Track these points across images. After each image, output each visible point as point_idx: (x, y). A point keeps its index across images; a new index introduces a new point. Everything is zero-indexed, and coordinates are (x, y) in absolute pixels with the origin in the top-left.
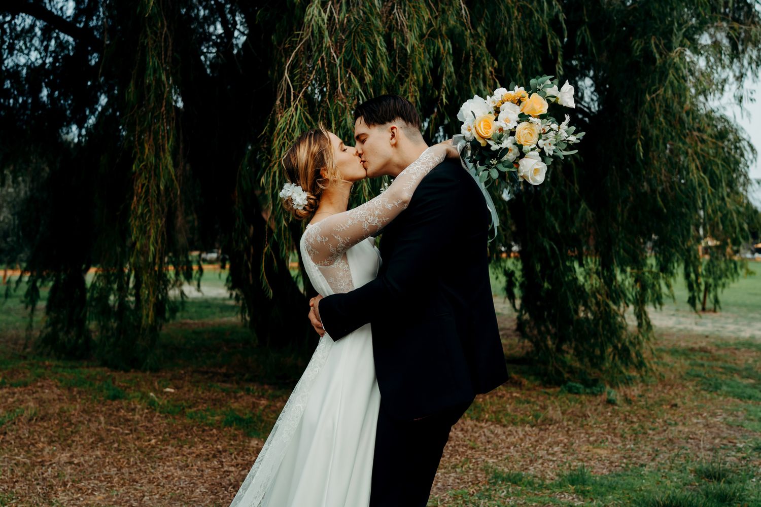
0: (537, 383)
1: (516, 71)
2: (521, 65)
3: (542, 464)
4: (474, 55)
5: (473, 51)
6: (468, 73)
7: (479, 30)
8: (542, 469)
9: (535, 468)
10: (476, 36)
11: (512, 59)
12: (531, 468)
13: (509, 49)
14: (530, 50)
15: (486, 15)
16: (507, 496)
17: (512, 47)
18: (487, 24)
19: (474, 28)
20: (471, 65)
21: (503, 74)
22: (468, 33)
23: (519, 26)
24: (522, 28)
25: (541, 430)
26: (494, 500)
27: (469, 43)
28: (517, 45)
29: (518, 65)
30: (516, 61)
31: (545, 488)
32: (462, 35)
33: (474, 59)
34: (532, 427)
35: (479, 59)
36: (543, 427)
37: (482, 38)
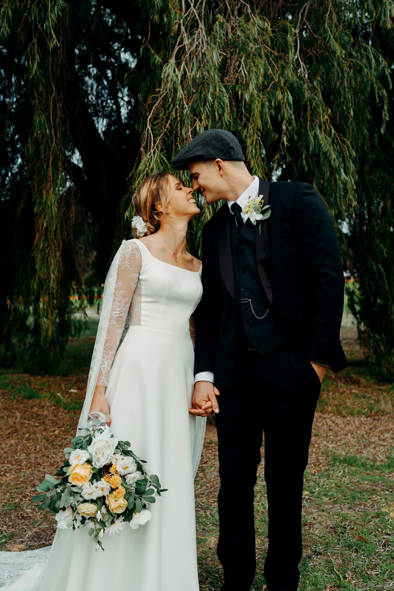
0: (372, 381)
1: (348, 118)
2: (352, 113)
3: (375, 448)
4: (311, 106)
5: (310, 102)
6: (306, 121)
7: (315, 83)
8: (374, 452)
9: (368, 452)
10: (313, 89)
11: (345, 108)
12: (364, 452)
13: (342, 100)
14: (361, 101)
15: (322, 71)
16: (344, 476)
17: (345, 98)
18: (322, 79)
19: (311, 82)
20: (309, 113)
21: (338, 122)
22: (306, 86)
23: (351, 80)
24: (353, 81)
25: (374, 420)
26: (332, 479)
27: (307, 94)
28: (349, 95)
29: (349, 113)
30: (348, 109)
31: (376, 468)
32: (300, 88)
33: (311, 108)
34: (367, 417)
35: (315, 109)
36: (376, 417)
37: (317, 89)
